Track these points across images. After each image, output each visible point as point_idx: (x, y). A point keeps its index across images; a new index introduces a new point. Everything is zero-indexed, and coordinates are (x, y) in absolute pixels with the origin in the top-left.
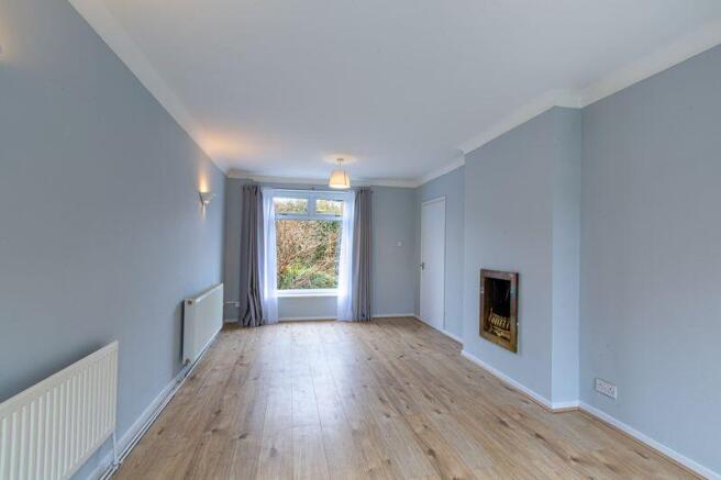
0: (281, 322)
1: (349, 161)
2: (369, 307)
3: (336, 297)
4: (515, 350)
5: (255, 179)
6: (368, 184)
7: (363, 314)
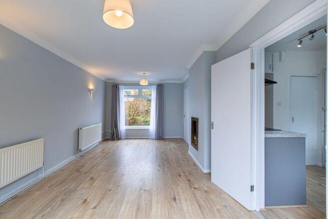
0: (127, 139)
1: (147, 74)
2: (162, 134)
3: (149, 129)
4: (197, 150)
5: (117, 82)
6: (162, 82)
7: (160, 136)
